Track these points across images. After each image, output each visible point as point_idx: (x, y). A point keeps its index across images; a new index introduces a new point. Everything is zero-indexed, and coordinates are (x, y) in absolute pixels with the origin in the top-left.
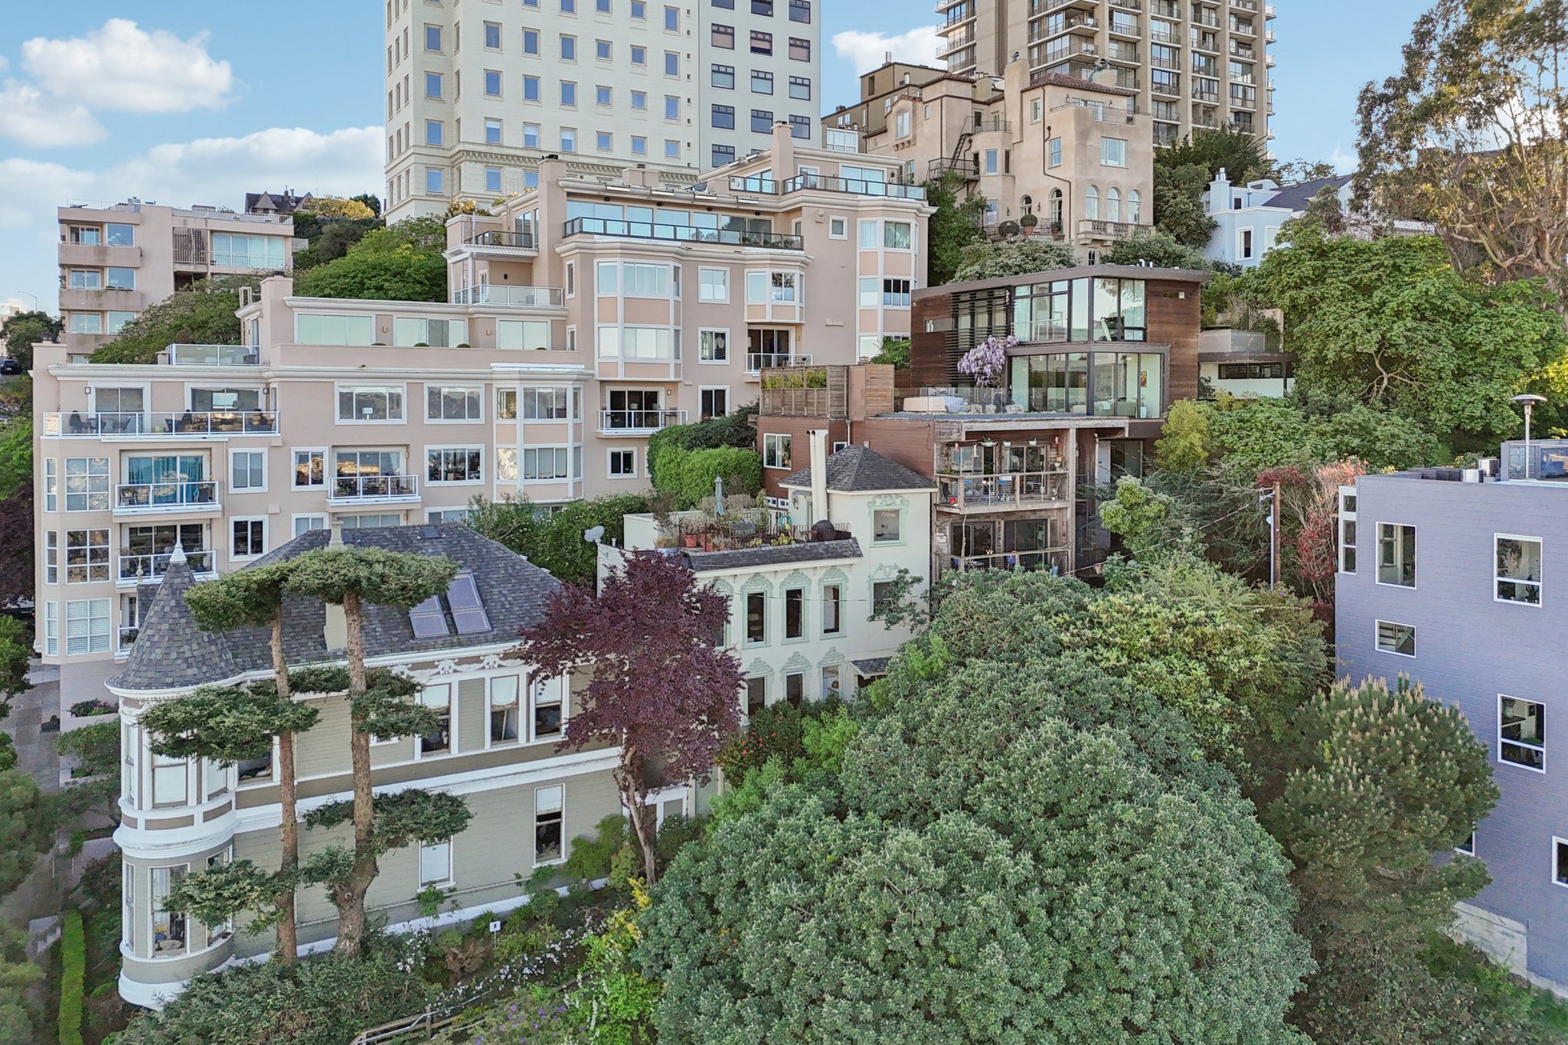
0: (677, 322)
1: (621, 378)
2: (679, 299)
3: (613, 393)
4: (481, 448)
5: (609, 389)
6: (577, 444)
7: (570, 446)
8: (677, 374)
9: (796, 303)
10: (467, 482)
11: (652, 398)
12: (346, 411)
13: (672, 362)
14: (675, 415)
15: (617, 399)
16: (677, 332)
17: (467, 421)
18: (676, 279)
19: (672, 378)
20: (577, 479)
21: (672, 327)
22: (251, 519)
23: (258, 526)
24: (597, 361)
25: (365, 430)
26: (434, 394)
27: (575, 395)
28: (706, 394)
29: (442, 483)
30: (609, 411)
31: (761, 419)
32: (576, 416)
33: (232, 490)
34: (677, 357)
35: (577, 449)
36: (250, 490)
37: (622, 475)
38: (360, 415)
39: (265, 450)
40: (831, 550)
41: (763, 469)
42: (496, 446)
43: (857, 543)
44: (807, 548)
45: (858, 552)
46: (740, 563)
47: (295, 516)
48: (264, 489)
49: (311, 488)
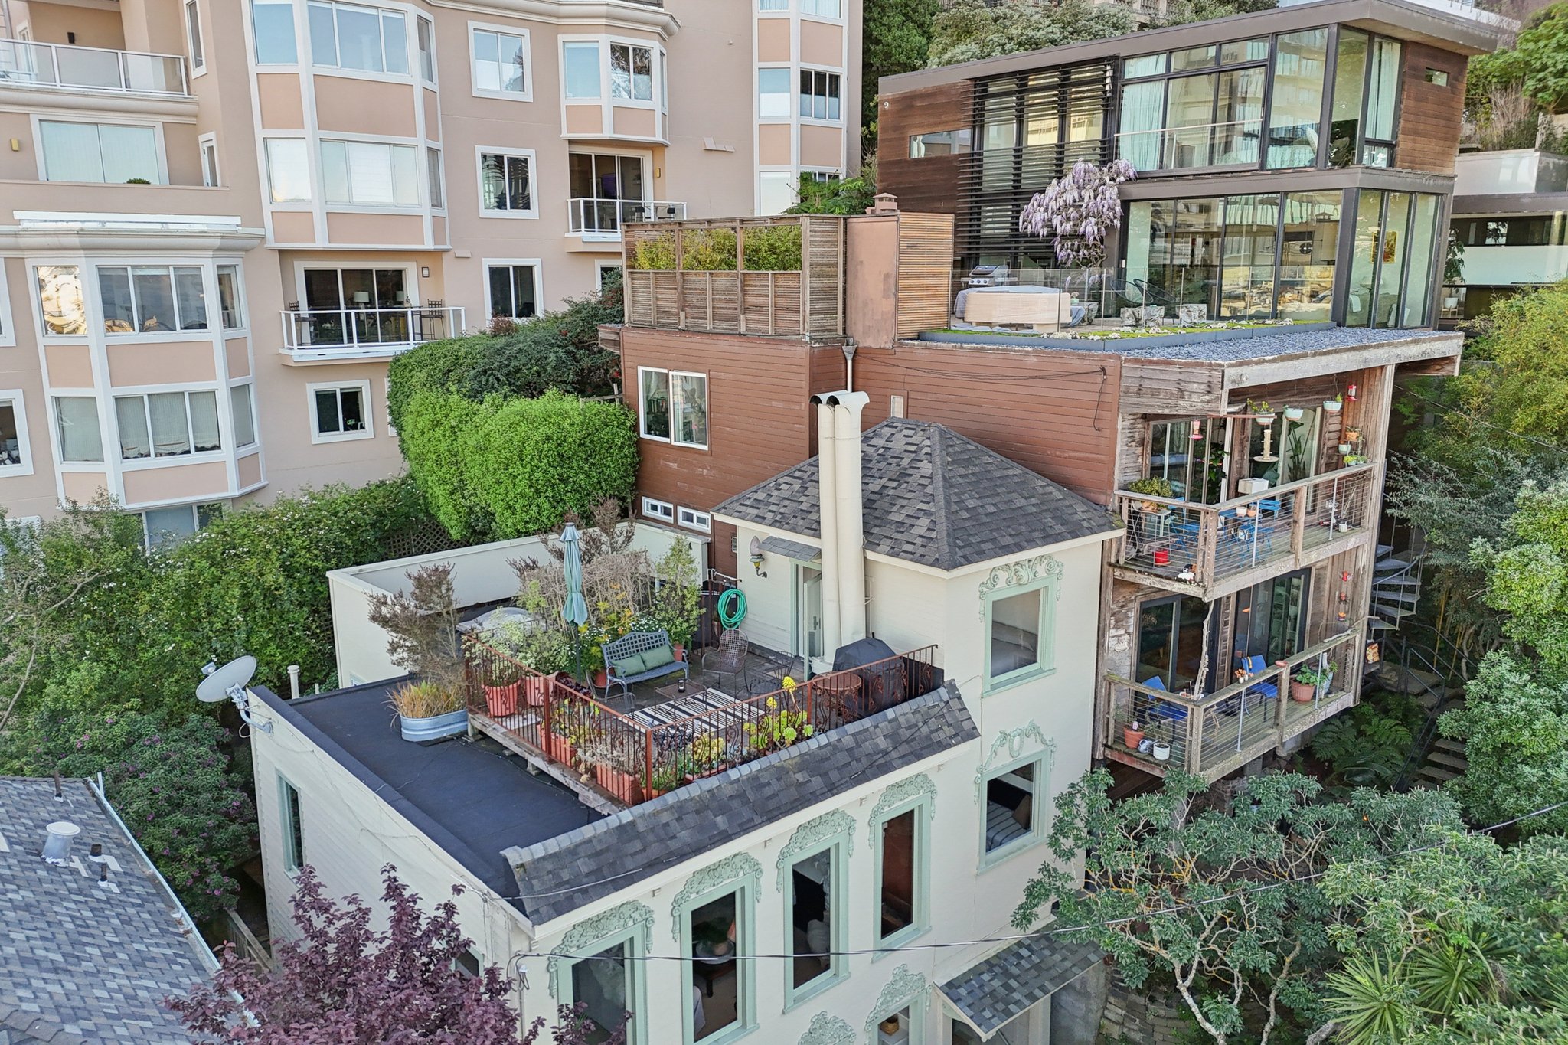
0: (431, 133)
1: (321, 242)
2: (434, 86)
3: (309, 275)
4: (13, 395)
5: (300, 267)
6: (238, 381)
7: (221, 385)
8: (437, 239)
9: (656, 104)
11: (391, 285)
13: (427, 212)
14: (440, 315)
15: (320, 287)
16: (432, 152)
18: (423, 44)
19: (429, 245)
20: (246, 451)
21: (421, 141)
24: (267, 209)
27: (224, 281)
28: (498, 276)
30: (305, 311)
31: (631, 337)
32: (229, 322)
34: (436, 204)
35: (239, 393)
37: (341, 436)
40: (905, 734)
41: (639, 443)
42: (50, 392)
43: (959, 698)
44: (848, 741)
45: (966, 725)
46: (673, 845)
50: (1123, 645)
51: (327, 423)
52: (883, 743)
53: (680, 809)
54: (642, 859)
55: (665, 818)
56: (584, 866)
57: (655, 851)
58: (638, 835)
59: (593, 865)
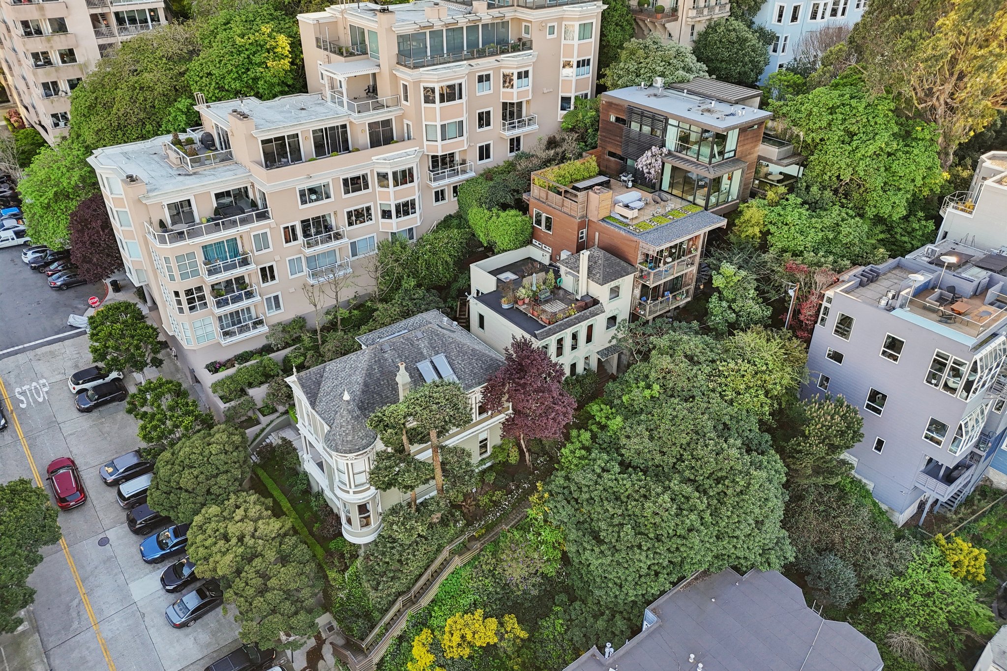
1: (440, 153)
3: (433, 158)
4: (371, 204)
6: (419, 193)
7: (417, 195)
9: (530, 88)
10: (367, 223)
12: (304, 202)
17: (363, 192)
22: (267, 265)
23: (271, 268)
24: (425, 143)
25: (313, 210)
26: (345, 181)
28: (481, 148)
29: (355, 227)
31: (532, 200)
32: (418, 179)
33: (256, 253)
36: (264, 251)
37: (441, 203)
38: (311, 201)
39: (268, 230)
40: (592, 312)
41: (533, 227)
42: (379, 202)
43: (603, 305)
44: (583, 314)
45: (603, 310)
46: (555, 331)
47: (287, 259)
48: (271, 249)
49: (293, 243)
50: (637, 292)
51: (437, 200)
52: (589, 314)
53: (557, 325)
54: (550, 333)
55: (555, 327)
58: (551, 329)
59: (545, 334)
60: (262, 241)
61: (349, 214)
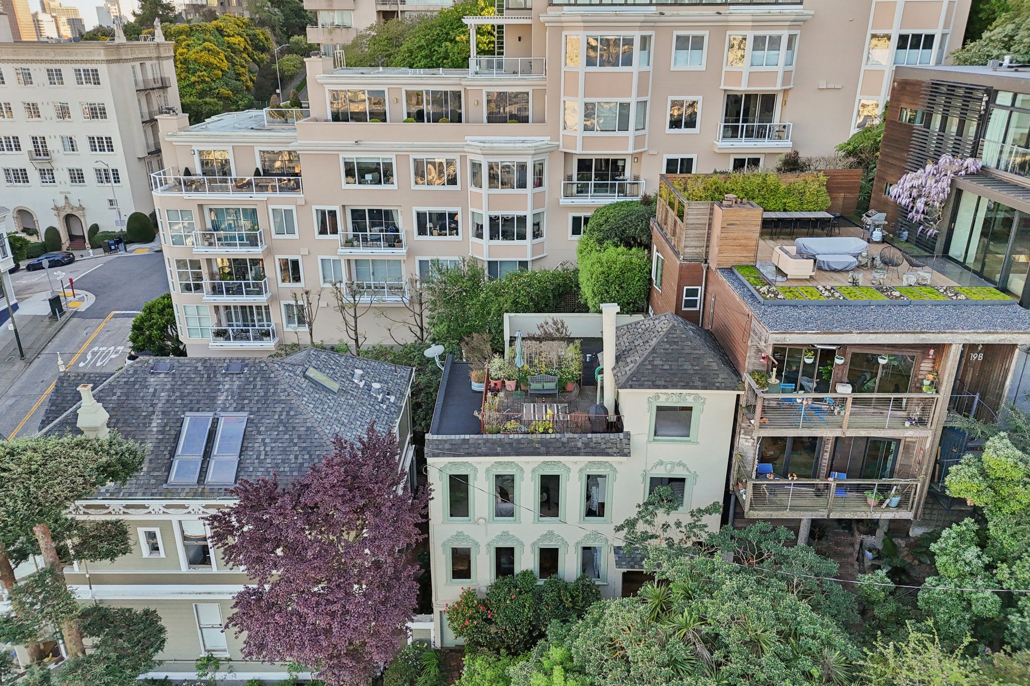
0: (642, 94)
1: (579, 151)
2: (649, 68)
3: (579, 161)
4: (459, 210)
5: (576, 158)
6: (538, 211)
7: (529, 213)
8: (637, 149)
9: (780, 68)
10: (448, 238)
12: (350, 178)
13: (631, 135)
16: (642, 103)
17: (447, 187)
19: (630, 151)
20: (538, 240)
21: (634, 99)
22: (290, 258)
23: (296, 263)
24: (561, 133)
26: (418, 164)
28: (672, 163)
29: (428, 238)
32: (537, 186)
33: (275, 236)
34: (642, 128)
35: (536, 215)
36: (287, 236)
38: (362, 181)
39: (293, 208)
40: (592, 445)
42: (471, 209)
43: (629, 439)
44: (564, 440)
45: (626, 451)
46: (479, 451)
47: (320, 257)
48: (296, 236)
49: (329, 237)
50: (749, 444)
51: (575, 231)
52: (580, 445)
53: (487, 440)
54: (466, 451)
55: (480, 442)
56: (447, 446)
57: (472, 450)
58: (468, 444)
59: (450, 447)
60: (286, 223)
61: (421, 216)
